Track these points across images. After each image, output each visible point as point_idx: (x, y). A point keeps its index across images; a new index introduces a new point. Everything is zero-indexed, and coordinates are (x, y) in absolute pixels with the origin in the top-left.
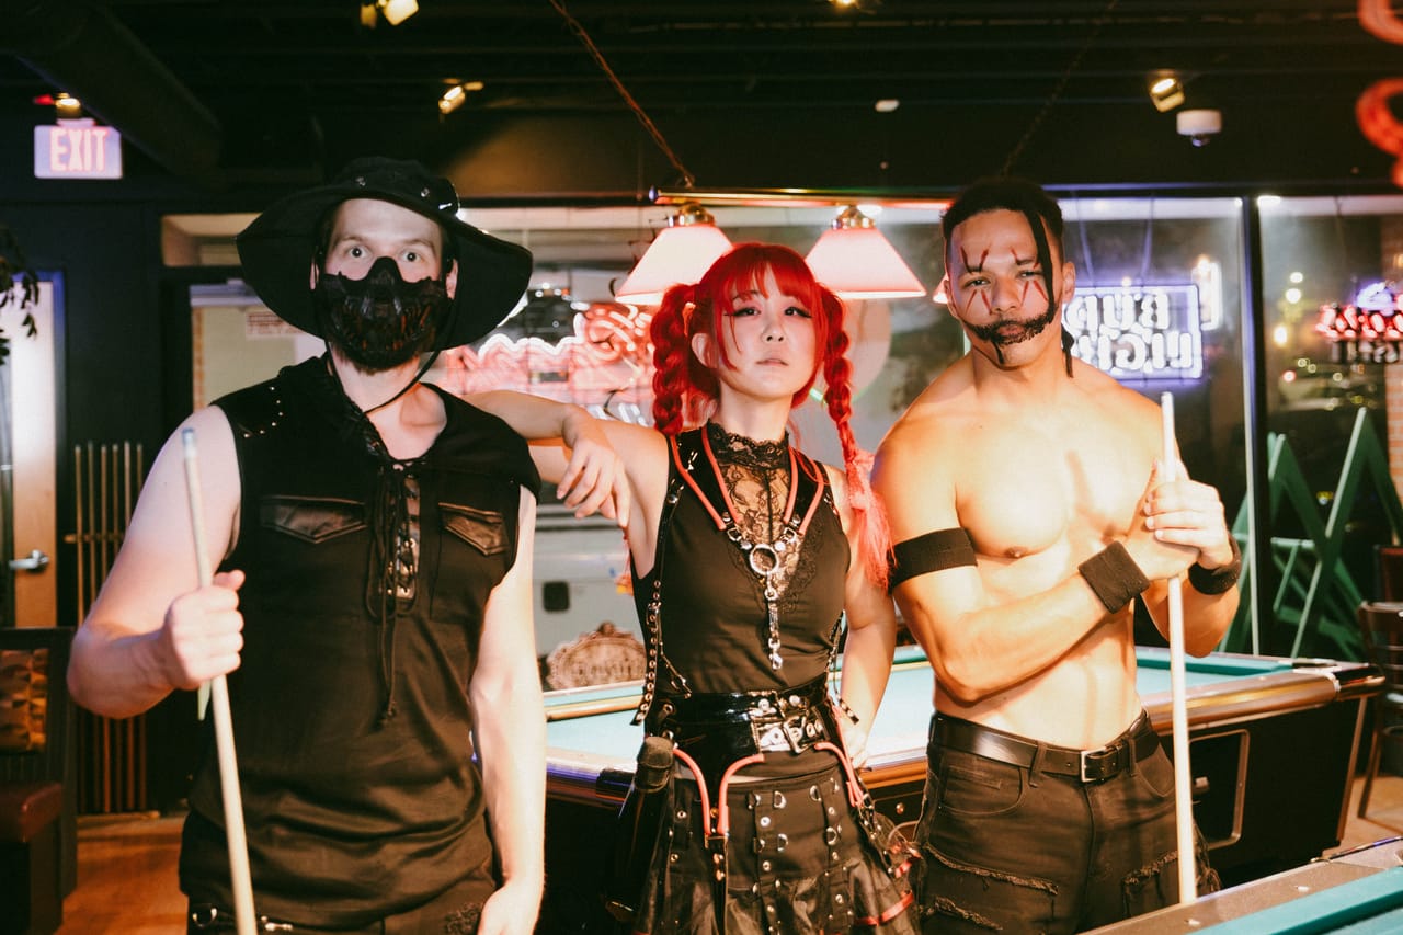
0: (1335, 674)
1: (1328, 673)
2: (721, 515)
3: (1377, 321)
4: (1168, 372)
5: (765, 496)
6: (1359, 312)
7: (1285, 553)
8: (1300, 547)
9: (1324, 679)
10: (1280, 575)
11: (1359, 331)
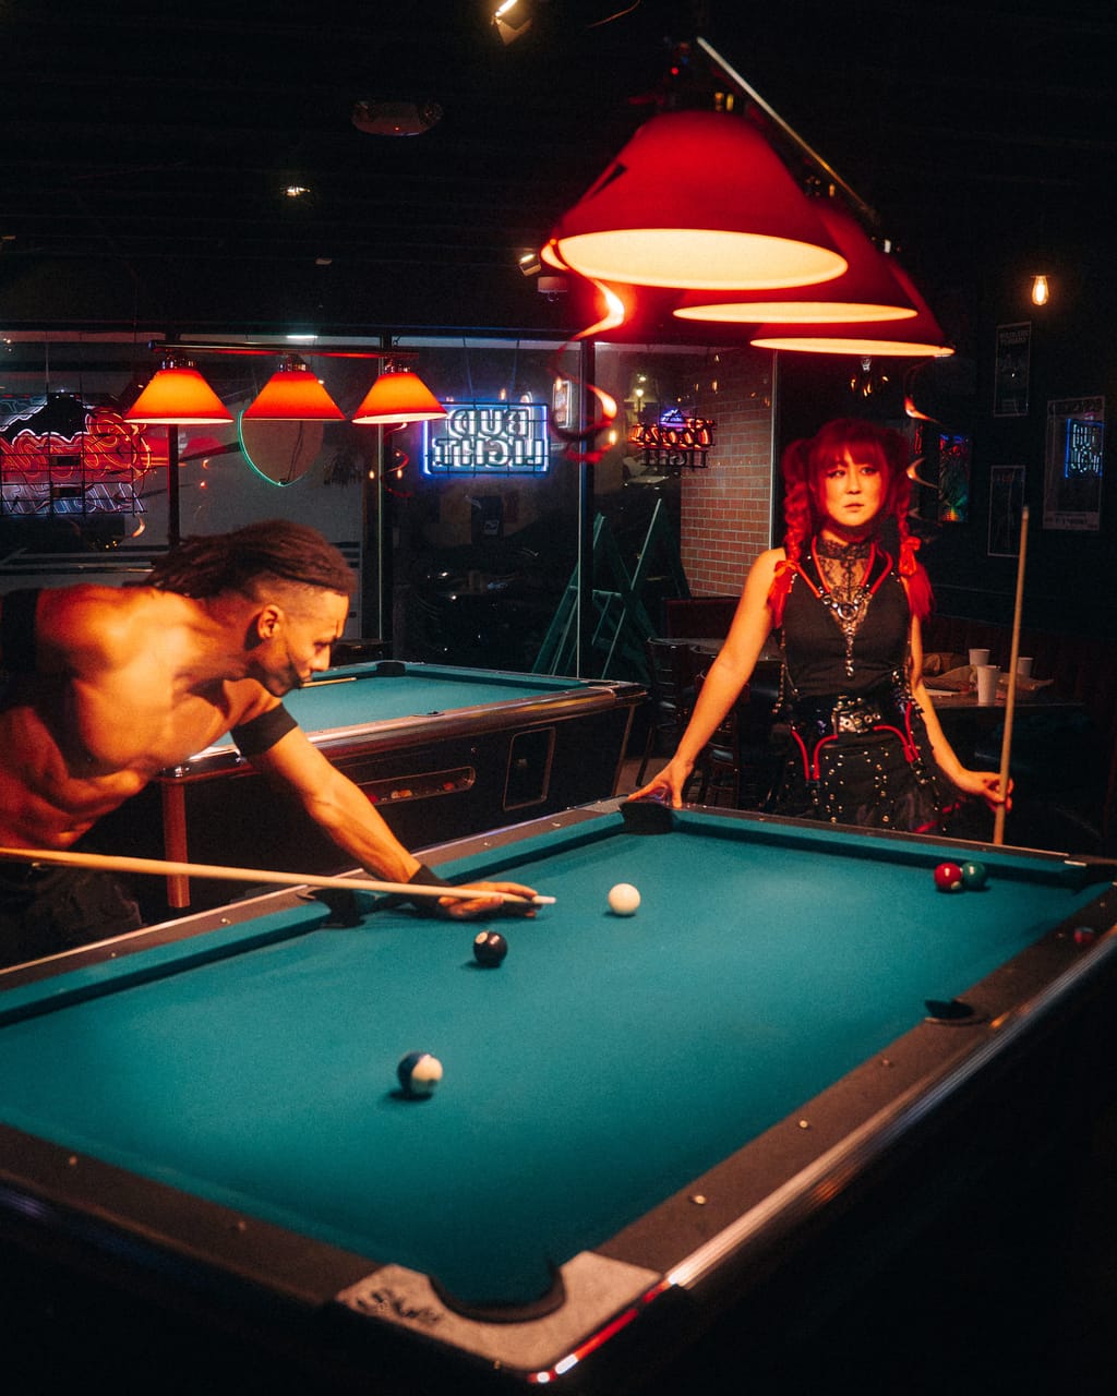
0: (614, 689)
1: (609, 689)
2: (817, 587)
3: (673, 436)
4: (525, 468)
5: (847, 576)
6: (660, 429)
7: (602, 600)
8: (612, 596)
9: (608, 693)
10: (599, 614)
11: (660, 443)
